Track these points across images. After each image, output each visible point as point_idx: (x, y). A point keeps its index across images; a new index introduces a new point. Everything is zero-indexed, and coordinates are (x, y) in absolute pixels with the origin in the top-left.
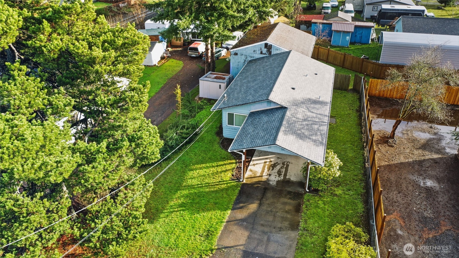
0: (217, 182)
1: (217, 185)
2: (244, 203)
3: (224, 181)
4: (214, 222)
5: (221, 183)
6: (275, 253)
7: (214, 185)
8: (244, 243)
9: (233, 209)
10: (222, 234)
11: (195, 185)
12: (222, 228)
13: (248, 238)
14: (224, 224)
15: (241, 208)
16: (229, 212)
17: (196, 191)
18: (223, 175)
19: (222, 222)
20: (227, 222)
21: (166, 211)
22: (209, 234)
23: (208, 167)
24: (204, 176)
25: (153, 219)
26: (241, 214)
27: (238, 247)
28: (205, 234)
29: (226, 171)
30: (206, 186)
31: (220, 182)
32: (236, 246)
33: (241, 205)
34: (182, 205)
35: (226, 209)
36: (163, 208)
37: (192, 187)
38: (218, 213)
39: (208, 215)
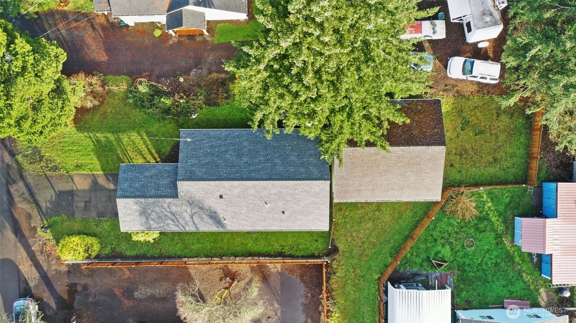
0: (129, 156)
2: (113, 180)
4: (90, 167)
6: (77, 207)
7: (125, 154)
8: (79, 188)
9: (106, 175)
10: (82, 174)
11: (121, 142)
12: (86, 173)
13: (83, 190)
15: (108, 179)
16: (101, 173)
17: (115, 145)
18: (139, 156)
19: (91, 171)
20: (93, 174)
21: (90, 133)
23: (145, 143)
24: (134, 144)
25: (80, 130)
26: (102, 181)
28: (79, 164)
29: (145, 158)
30: (123, 150)
32: (75, 185)
33: (111, 178)
34: (98, 141)
35: (103, 170)
37: (119, 140)
38: (99, 167)
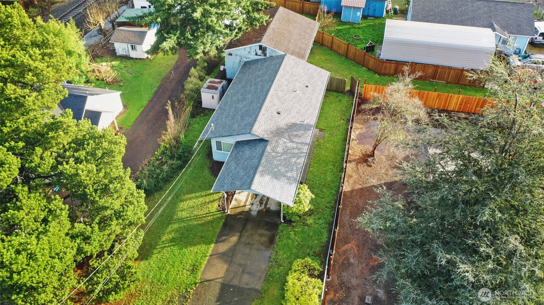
0: (205, 214)
1: (204, 217)
2: (226, 236)
3: (210, 213)
4: (199, 256)
5: (208, 215)
6: (247, 284)
7: (201, 218)
8: (223, 276)
9: (217, 242)
10: (205, 268)
11: (185, 218)
12: (206, 262)
13: (227, 271)
14: (208, 258)
15: (223, 241)
16: (213, 245)
17: (185, 224)
18: (210, 206)
19: (206, 256)
20: (210, 256)
21: (158, 247)
22: (194, 269)
23: (197, 197)
24: (193, 207)
25: (148, 256)
26: (223, 247)
27: (217, 280)
28: (191, 268)
29: (214, 201)
30: (195, 219)
31: (207, 213)
33: (224, 238)
34: (172, 240)
35: (210, 243)
36: (156, 244)
37: (181, 220)
38: (203, 247)
39: (195, 249)
